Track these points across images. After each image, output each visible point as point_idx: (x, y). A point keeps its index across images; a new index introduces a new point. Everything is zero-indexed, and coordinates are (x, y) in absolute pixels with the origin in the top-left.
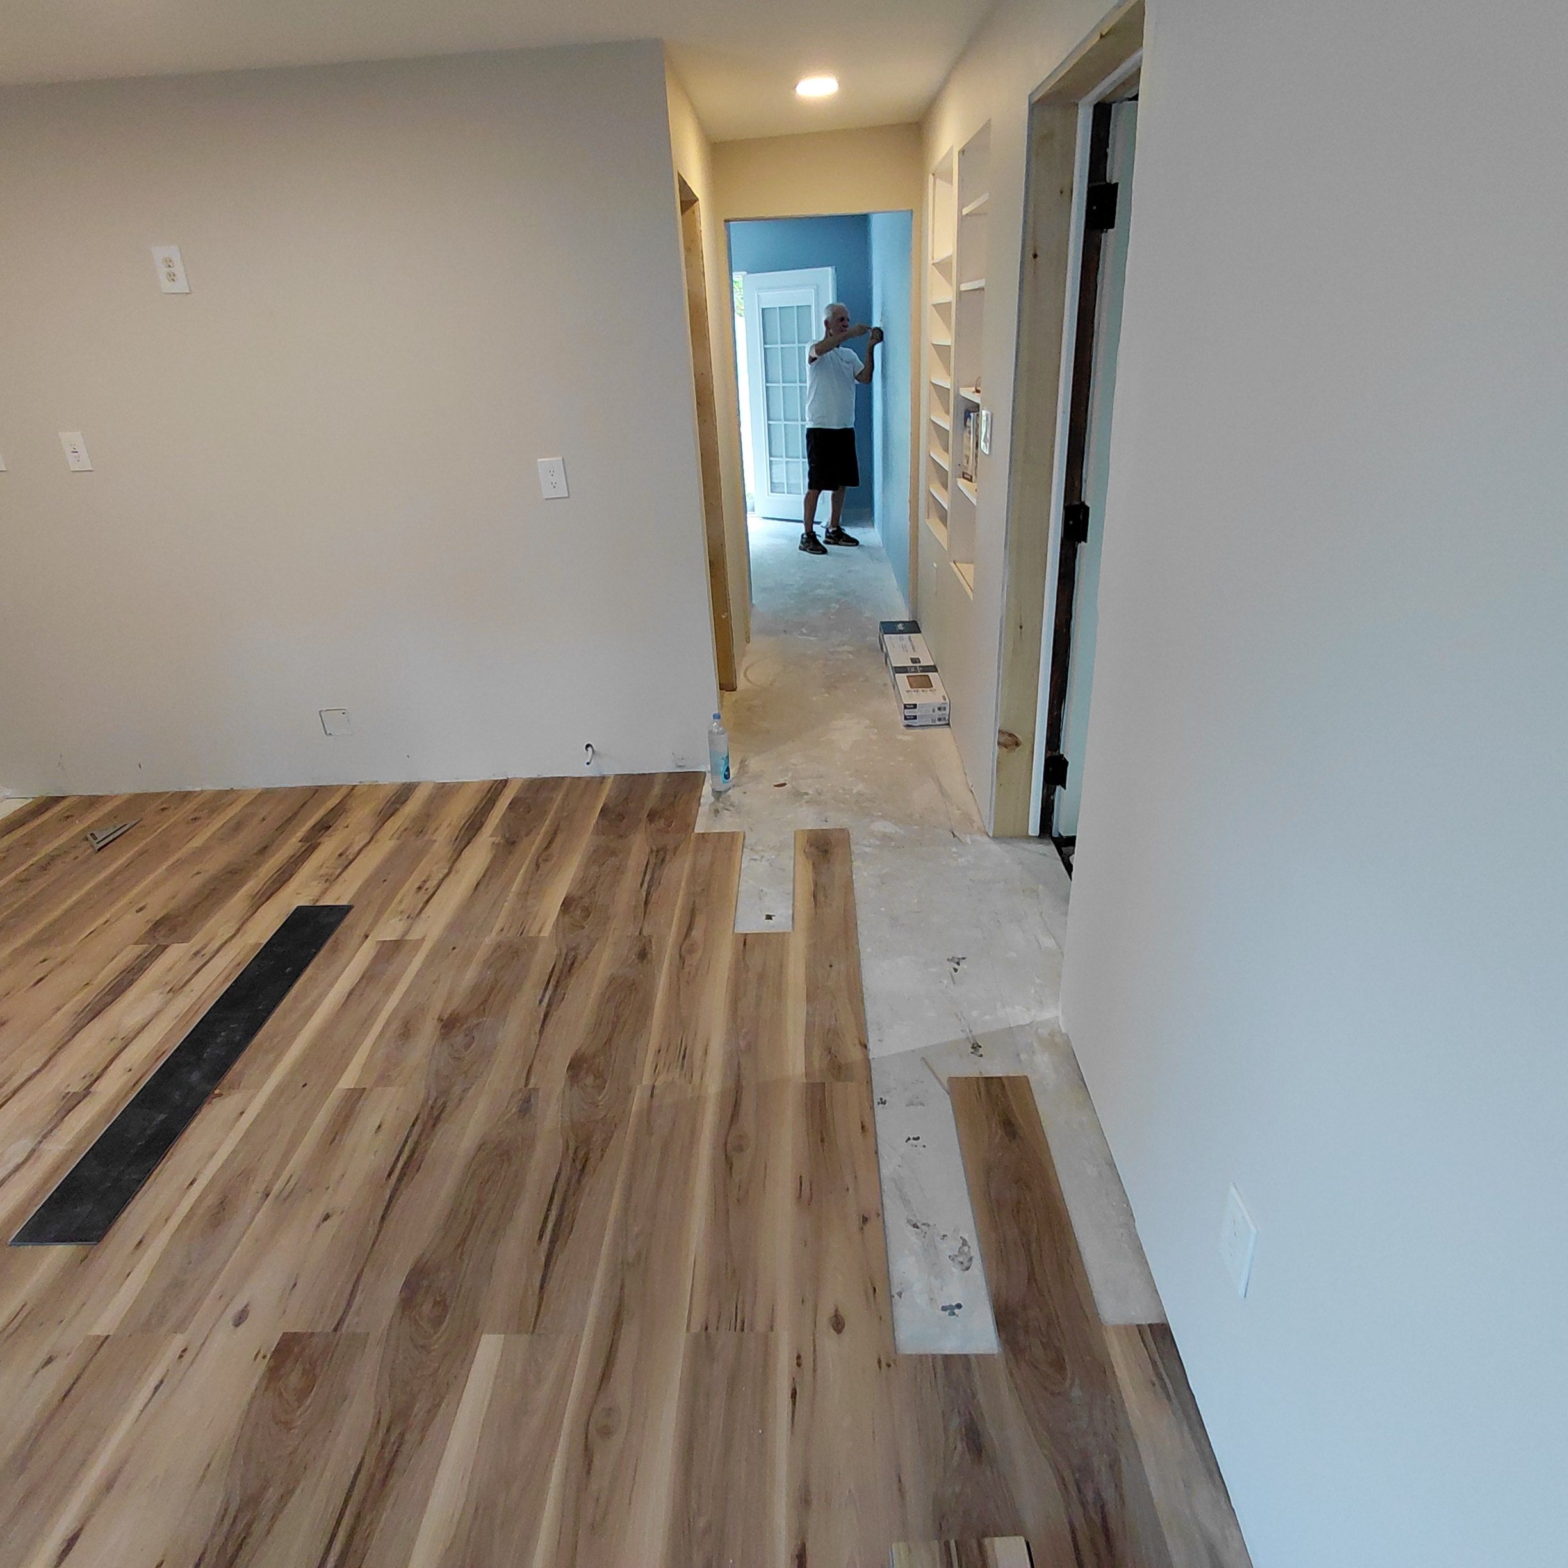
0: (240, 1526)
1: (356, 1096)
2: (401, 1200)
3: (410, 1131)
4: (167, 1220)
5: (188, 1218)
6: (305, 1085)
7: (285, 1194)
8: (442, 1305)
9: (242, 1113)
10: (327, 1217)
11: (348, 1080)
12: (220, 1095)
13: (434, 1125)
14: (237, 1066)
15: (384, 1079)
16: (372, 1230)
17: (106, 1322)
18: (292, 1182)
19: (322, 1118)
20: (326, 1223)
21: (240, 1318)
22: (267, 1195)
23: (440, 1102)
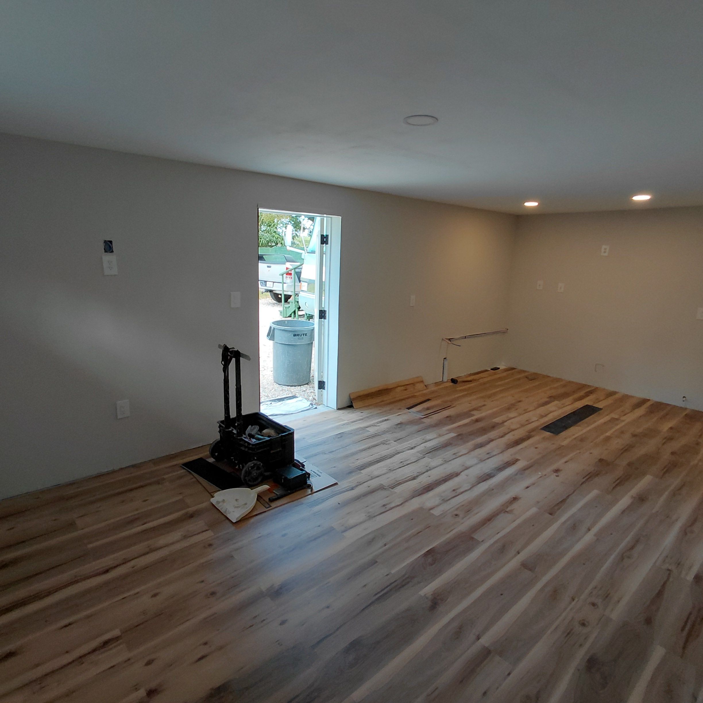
1: (610, 437)
6: (597, 431)
9: (582, 430)
12: (576, 426)
14: (579, 424)
15: (617, 437)
19: (602, 437)
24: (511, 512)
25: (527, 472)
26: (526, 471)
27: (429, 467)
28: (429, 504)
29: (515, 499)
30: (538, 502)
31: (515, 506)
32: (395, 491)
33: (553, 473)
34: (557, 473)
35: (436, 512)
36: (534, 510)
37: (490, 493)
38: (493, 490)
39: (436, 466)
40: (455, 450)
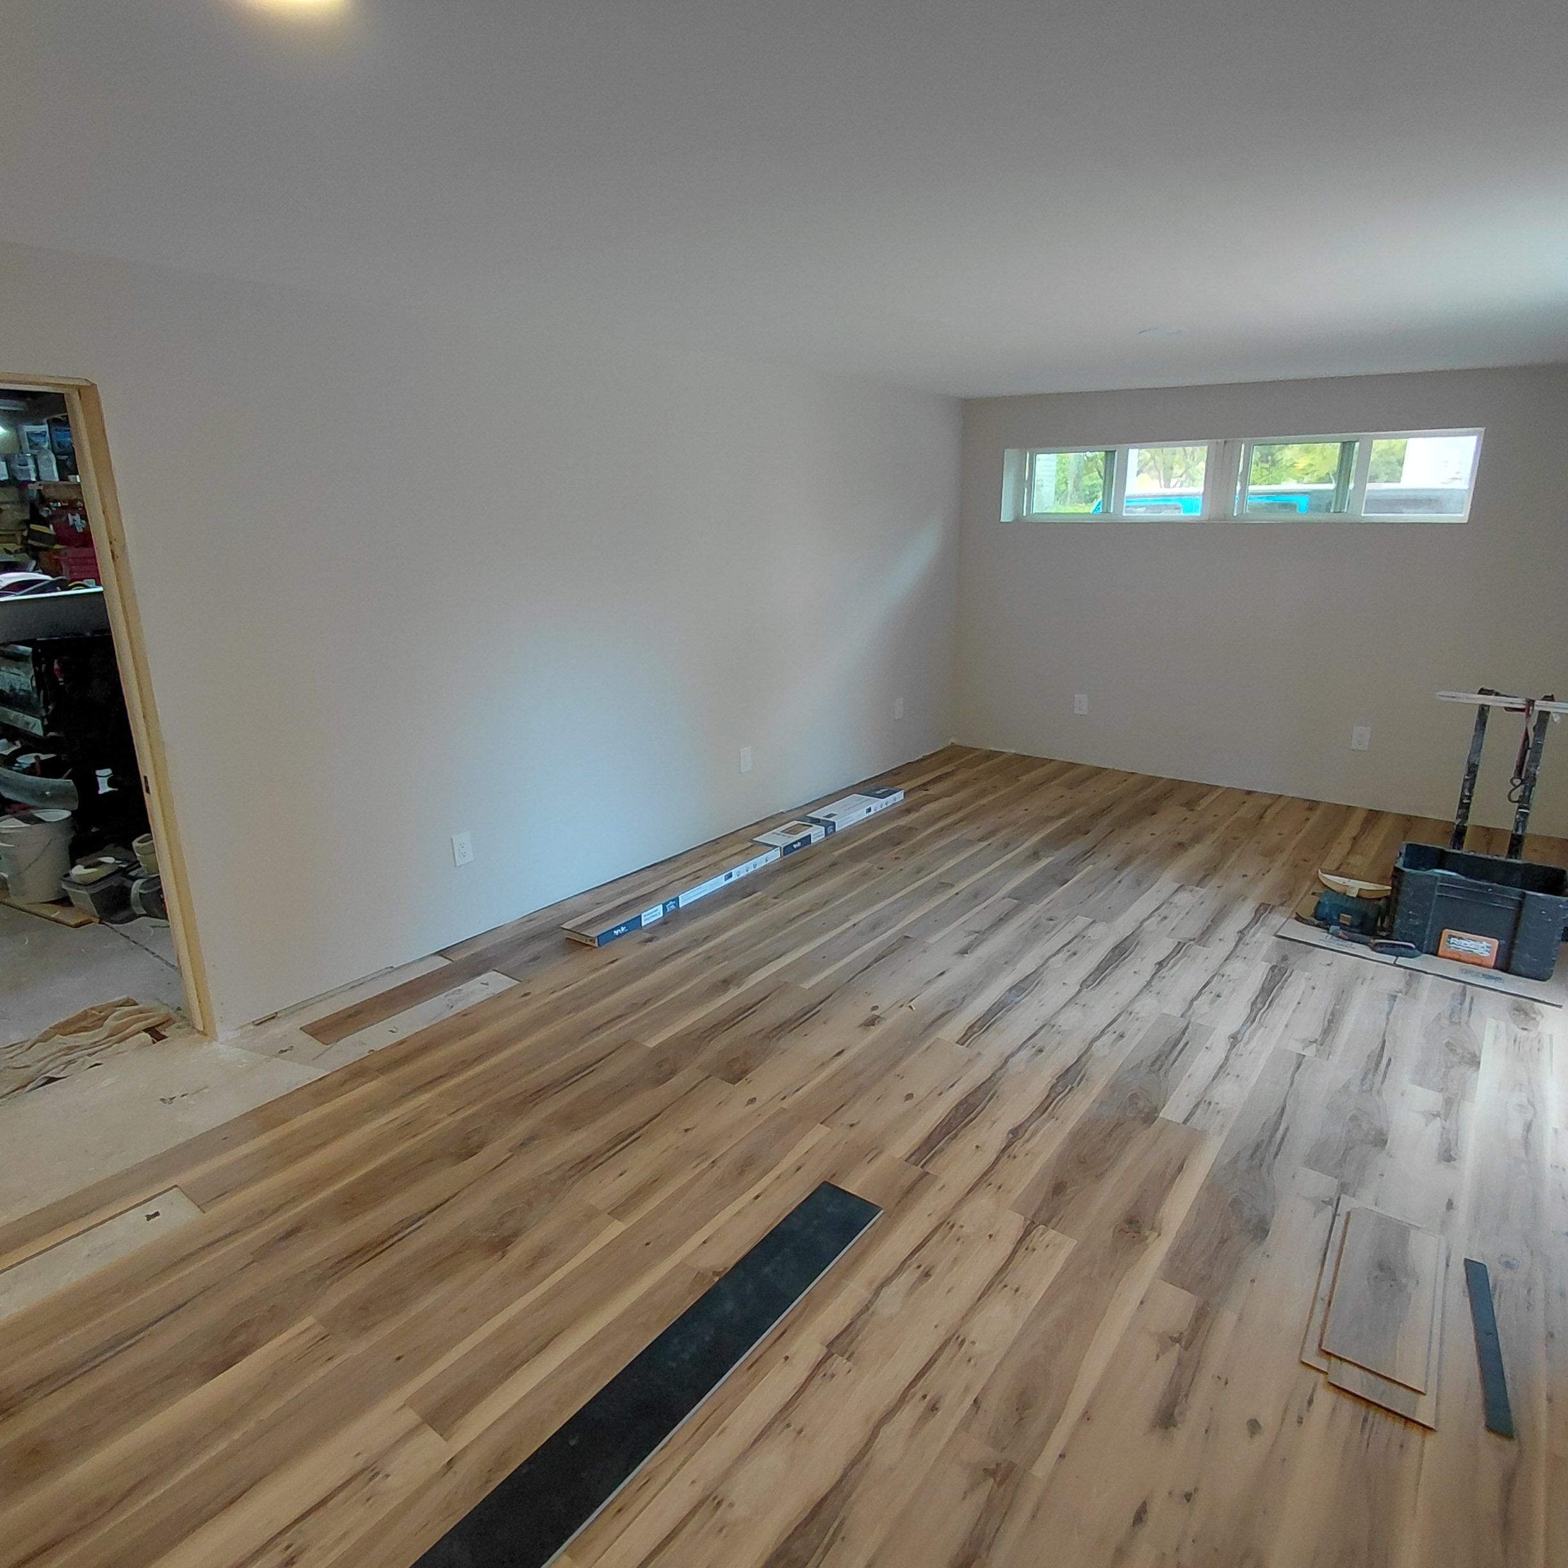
0: (774, 1033)
1: (618, 1211)
2: (642, 1120)
3: (607, 1160)
4: (779, 1177)
5: (765, 1173)
6: (648, 1244)
7: (704, 1157)
8: (660, 1065)
9: (705, 1242)
10: (686, 1130)
11: (617, 1228)
12: (715, 1273)
13: (589, 1157)
14: (690, 1302)
15: (591, 1214)
16: (667, 1112)
17: (819, 1133)
18: (694, 1164)
19: (653, 1202)
20: (689, 1127)
21: (753, 1100)
22: (713, 1162)
23: (572, 1173)
24: (970, 933)
25: (940, 1010)
26: (943, 1011)
27: (1150, 992)
28: (1100, 929)
29: (964, 952)
30: (925, 951)
31: (963, 942)
32: (1171, 940)
33: (882, 1016)
34: (874, 1015)
35: (1081, 921)
36: (932, 940)
37: (1009, 958)
38: (1006, 963)
39: (1140, 997)
40: (1128, 1047)
